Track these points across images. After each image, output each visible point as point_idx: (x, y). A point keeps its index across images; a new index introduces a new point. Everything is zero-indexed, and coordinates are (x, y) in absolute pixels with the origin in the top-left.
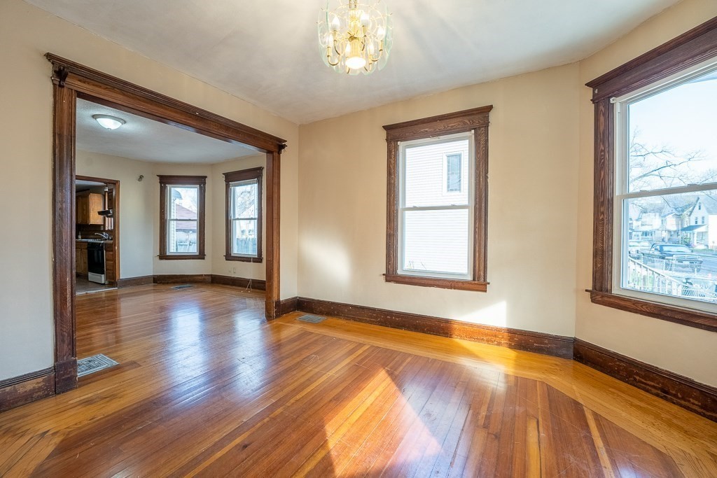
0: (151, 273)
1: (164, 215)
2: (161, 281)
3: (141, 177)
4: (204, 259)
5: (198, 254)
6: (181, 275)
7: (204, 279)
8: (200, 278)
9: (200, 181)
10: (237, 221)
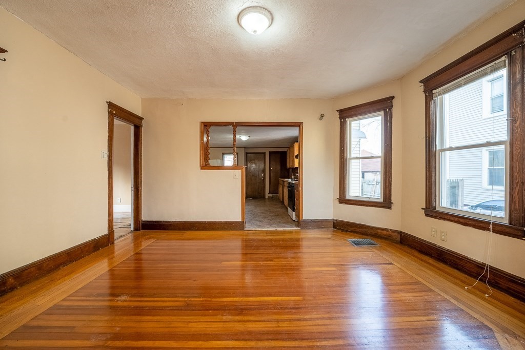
0: (330, 216)
1: (344, 153)
2: (341, 227)
3: (322, 116)
4: (390, 208)
5: (381, 200)
6: (360, 224)
7: (390, 236)
8: (384, 232)
9: (384, 105)
10: (448, 153)
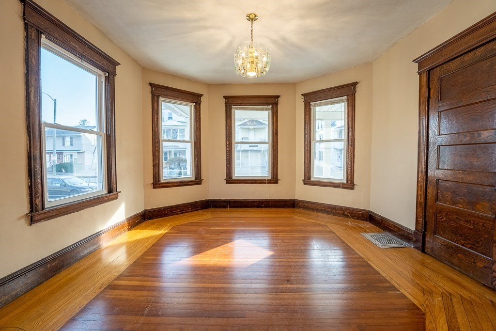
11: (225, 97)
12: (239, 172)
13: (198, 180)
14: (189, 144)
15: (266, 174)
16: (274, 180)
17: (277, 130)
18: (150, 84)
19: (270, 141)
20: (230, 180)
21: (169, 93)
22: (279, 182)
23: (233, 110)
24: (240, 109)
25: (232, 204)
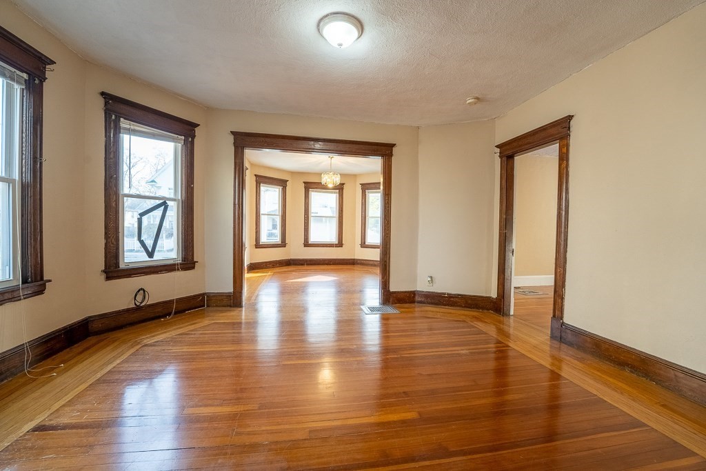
11: (304, 182)
12: (313, 238)
13: (283, 244)
14: (278, 217)
15: (334, 240)
16: (340, 244)
17: (342, 208)
18: (255, 175)
19: (338, 216)
20: (307, 244)
21: (266, 180)
22: (344, 246)
23: (310, 192)
24: (316, 191)
25: (309, 263)
